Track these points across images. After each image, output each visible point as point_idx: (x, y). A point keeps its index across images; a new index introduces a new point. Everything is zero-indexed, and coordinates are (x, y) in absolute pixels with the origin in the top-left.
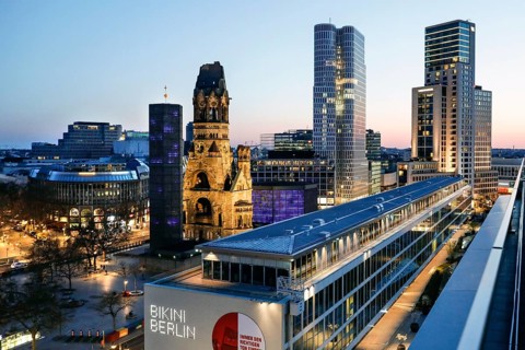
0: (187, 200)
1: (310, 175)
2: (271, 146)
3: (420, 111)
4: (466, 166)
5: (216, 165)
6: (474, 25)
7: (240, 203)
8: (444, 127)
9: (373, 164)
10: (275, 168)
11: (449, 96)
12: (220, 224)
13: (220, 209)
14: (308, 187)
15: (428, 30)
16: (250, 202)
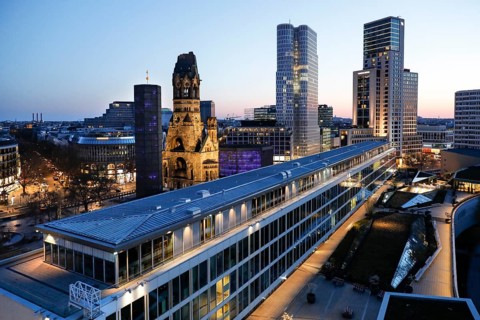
0: (168, 159)
1: (272, 139)
2: (252, 117)
3: (360, 89)
4: (396, 131)
5: (189, 132)
6: (403, 21)
7: (208, 162)
8: (378, 101)
9: (324, 130)
10: (246, 134)
11: (382, 77)
12: (192, 178)
13: (191, 166)
14: (264, 149)
15: (366, 26)
16: (217, 160)
